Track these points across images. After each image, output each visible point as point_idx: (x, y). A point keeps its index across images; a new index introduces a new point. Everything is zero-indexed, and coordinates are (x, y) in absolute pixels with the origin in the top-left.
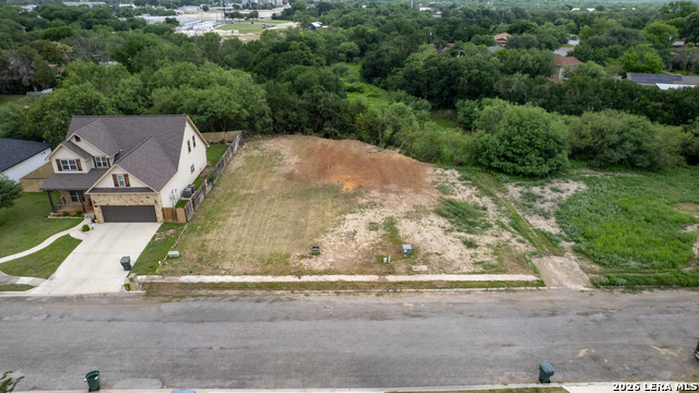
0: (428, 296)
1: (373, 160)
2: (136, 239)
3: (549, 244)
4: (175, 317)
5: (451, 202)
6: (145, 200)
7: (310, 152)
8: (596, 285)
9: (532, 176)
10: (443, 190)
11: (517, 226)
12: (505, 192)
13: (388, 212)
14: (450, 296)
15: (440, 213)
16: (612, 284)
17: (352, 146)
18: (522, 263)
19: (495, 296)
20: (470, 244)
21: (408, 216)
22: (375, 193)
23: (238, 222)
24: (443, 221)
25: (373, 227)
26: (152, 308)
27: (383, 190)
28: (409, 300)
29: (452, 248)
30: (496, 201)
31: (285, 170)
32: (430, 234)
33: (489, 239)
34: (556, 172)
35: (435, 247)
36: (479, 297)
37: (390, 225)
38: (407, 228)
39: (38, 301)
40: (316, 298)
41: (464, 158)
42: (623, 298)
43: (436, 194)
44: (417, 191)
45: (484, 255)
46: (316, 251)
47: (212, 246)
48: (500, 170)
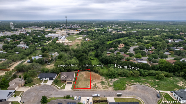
0: (98, 91)
1: (95, 75)
2: (71, 85)
3: (111, 86)
4: (77, 92)
5: (102, 81)
6: (71, 82)
7: (87, 74)
8: (113, 90)
9: (112, 78)
10: (102, 80)
11: (108, 84)
12: (109, 80)
13: (95, 83)
14: (100, 91)
15: (101, 83)
16: (114, 90)
17: (92, 73)
18: (107, 88)
19: (104, 91)
20: (103, 86)
21: (97, 83)
22: (94, 80)
23: (80, 84)
24: (101, 84)
25: (94, 84)
26: (75, 92)
27: (95, 80)
28: (96, 91)
29: (101, 87)
30: (107, 81)
31: (84, 77)
32: (99, 85)
33: (105, 86)
34: (115, 78)
35: (99, 86)
36: (102, 91)
37: (95, 84)
38: (97, 84)
39: (65, 91)
40: (88, 91)
41: (105, 75)
42: (115, 91)
43: (101, 80)
44: (99, 80)
45: (104, 87)
46: (88, 87)
47: (78, 86)
48: (109, 77)
